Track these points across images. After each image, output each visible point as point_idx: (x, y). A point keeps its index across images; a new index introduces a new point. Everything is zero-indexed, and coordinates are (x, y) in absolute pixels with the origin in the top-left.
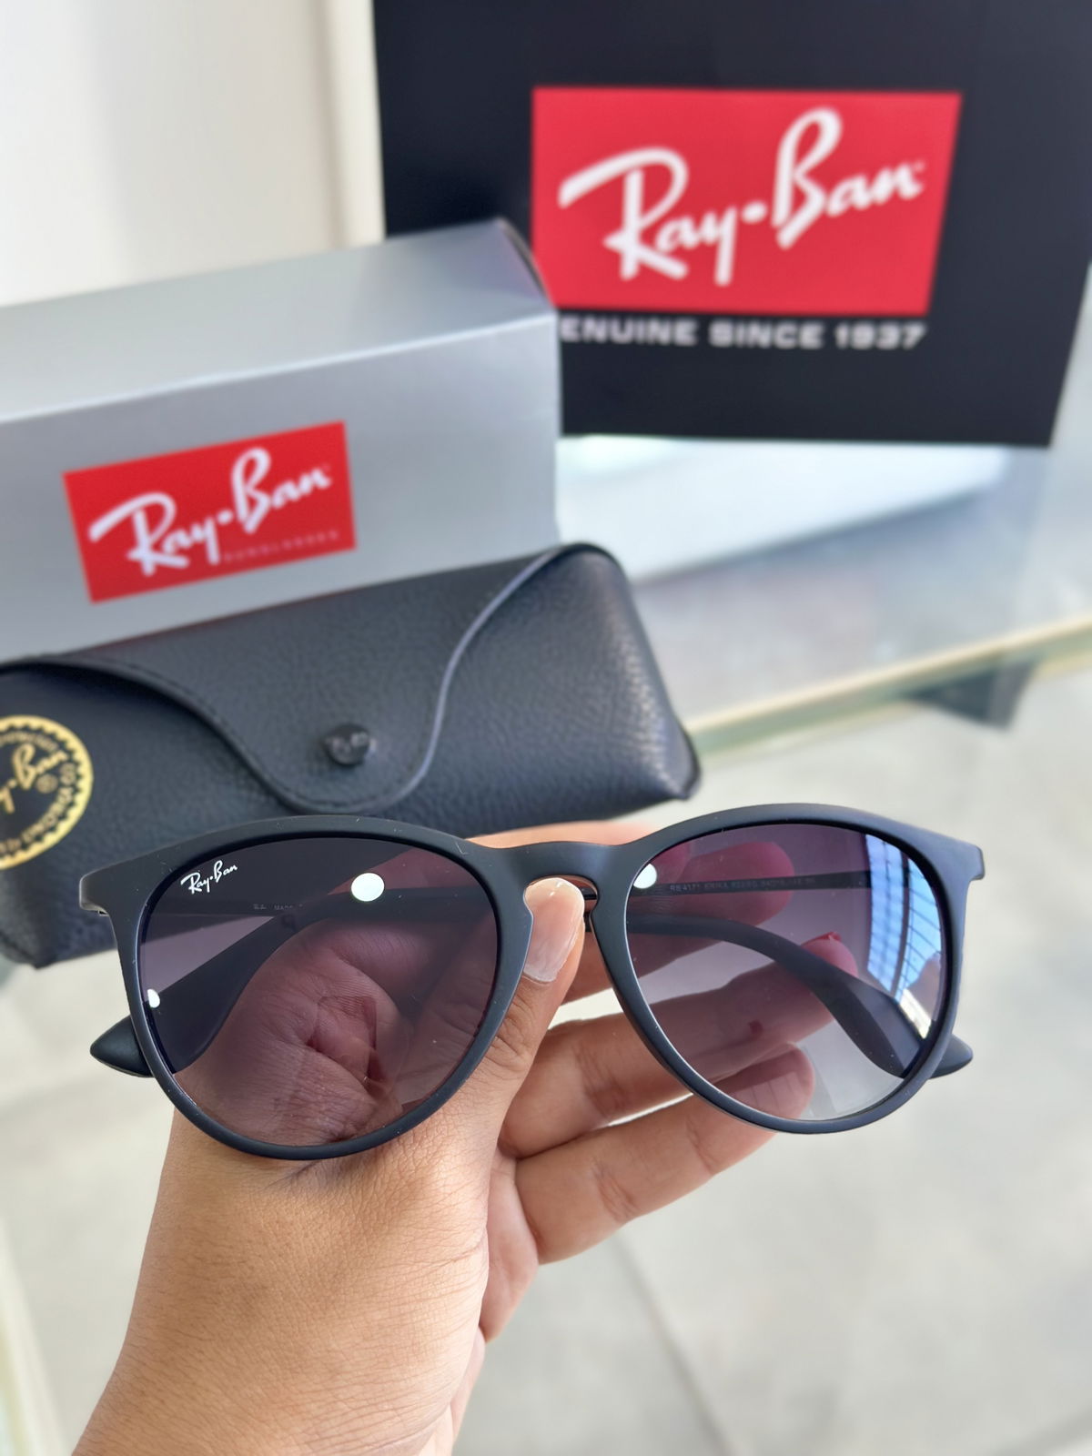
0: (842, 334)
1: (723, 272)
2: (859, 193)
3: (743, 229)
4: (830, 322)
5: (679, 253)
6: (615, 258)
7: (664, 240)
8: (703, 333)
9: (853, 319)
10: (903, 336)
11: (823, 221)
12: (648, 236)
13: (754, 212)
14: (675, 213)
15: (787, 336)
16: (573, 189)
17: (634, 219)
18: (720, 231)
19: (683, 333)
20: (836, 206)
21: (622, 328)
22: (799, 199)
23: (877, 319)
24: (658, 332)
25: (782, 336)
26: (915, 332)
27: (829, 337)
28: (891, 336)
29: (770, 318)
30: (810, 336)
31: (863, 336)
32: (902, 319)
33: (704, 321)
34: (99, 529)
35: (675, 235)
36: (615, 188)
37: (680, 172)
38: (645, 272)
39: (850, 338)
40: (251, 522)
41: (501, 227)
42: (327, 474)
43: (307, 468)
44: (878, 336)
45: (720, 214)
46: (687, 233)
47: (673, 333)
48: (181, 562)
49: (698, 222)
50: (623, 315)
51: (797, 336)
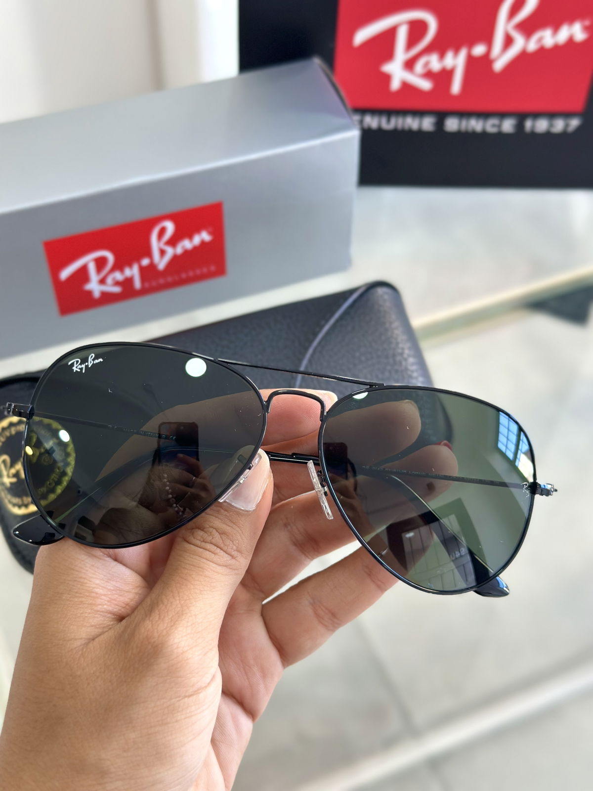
0: (528, 124)
1: (456, 87)
2: (548, 38)
3: (471, 61)
4: (521, 117)
5: (428, 74)
6: (387, 78)
7: (419, 67)
8: (440, 124)
9: (536, 115)
10: (567, 125)
11: (523, 55)
12: (409, 65)
13: (479, 50)
14: (428, 50)
15: (494, 126)
16: (362, 35)
17: (401, 53)
18: (456, 61)
19: (427, 124)
20: (532, 46)
21: (389, 121)
22: (509, 41)
23: (552, 115)
24: (411, 123)
25: (490, 126)
26: (575, 123)
27: (520, 126)
28: (559, 125)
29: (484, 115)
30: (508, 126)
31: (542, 125)
32: (567, 115)
33: (441, 116)
34: (65, 274)
35: (427, 64)
36: (390, 35)
37: (432, 24)
38: (406, 86)
39: (533, 127)
40: (162, 264)
41: (317, 62)
42: (210, 233)
43: (198, 230)
44: (551, 125)
45: (457, 51)
46: (435, 63)
47: (420, 124)
48: (117, 289)
49: (442, 56)
50: (389, 113)
51: (499, 126)
